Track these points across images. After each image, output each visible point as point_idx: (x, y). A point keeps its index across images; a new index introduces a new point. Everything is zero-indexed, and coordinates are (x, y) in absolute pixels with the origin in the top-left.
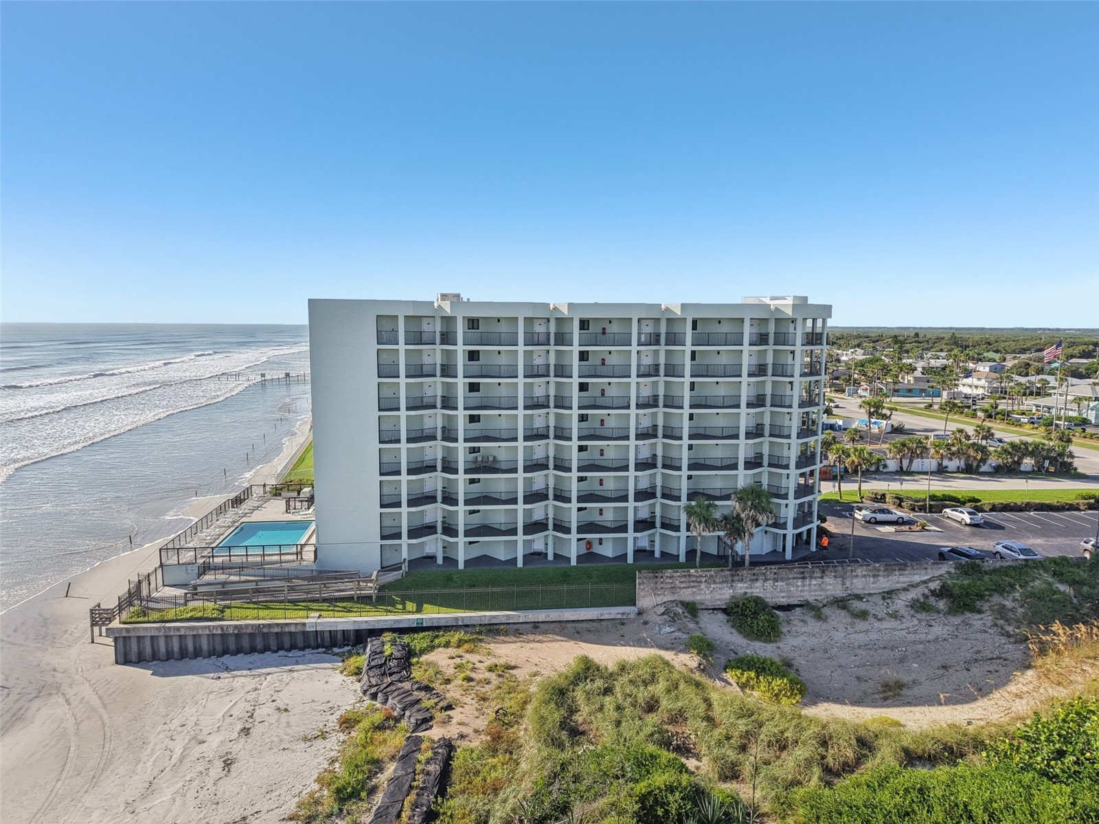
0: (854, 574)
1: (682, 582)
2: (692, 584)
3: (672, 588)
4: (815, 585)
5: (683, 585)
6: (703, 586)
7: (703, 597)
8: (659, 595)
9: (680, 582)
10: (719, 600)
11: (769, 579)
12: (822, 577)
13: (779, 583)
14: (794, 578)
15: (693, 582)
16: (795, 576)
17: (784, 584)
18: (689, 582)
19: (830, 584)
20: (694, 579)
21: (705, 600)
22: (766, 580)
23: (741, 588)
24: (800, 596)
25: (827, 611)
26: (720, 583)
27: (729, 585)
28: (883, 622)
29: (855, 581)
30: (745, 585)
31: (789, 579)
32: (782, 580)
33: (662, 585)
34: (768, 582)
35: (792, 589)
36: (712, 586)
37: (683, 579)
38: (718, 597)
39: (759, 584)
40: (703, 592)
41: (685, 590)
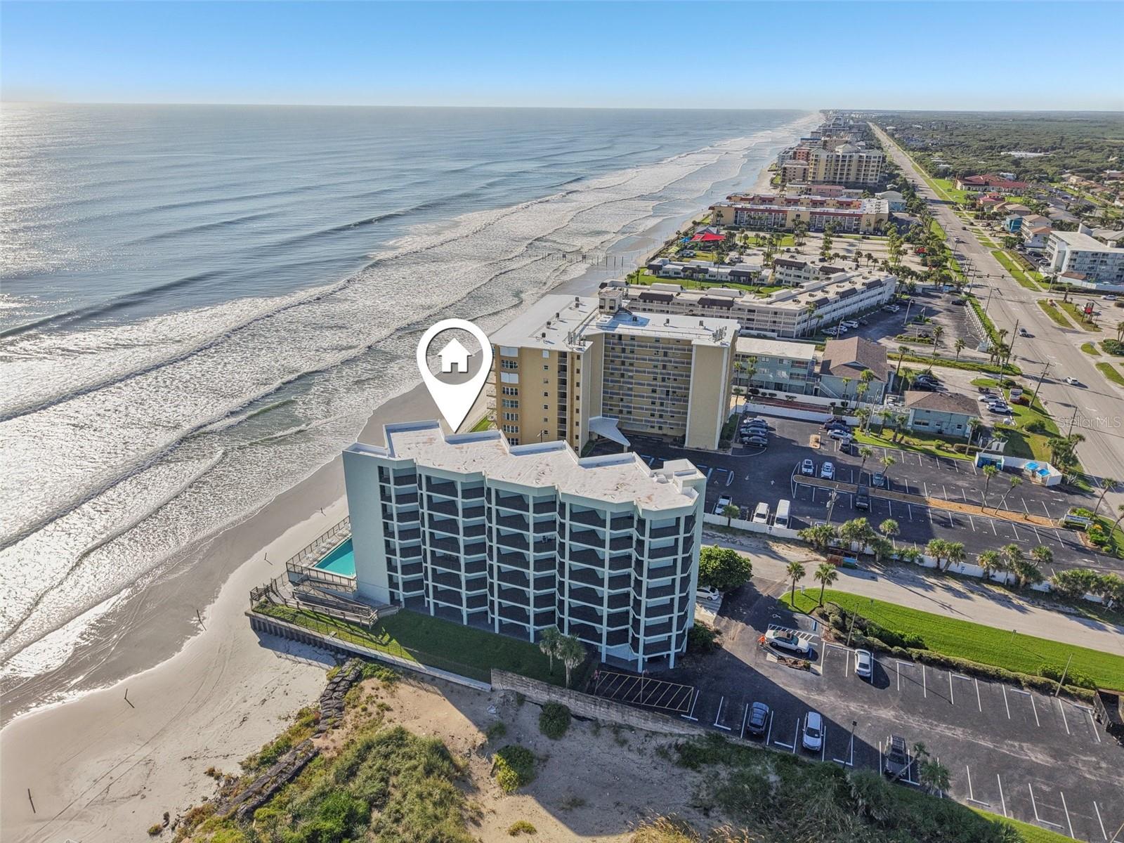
2: (524, 685)
3: (511, 683)
6: (531, 688)
8: (504, 685)
9: (517, 682)
10: (539, 699)
13: (579, 702)
14: (589, 703)
17: (582, 704)
18: (522, 683)
21: (531, 696)
23: (554, 697)
24: (594, 715)
25: (603, 731)
26: (542, 690)
27: (547, 693)
28: (630, 754)
30: (557, 696)
31: (585, 702)
33: (506, 680)
34: (572, 699)
35: (586, 708)
36: (536, 690)
39: (566, 698)
40: (530, 692)
41: (519, 687)
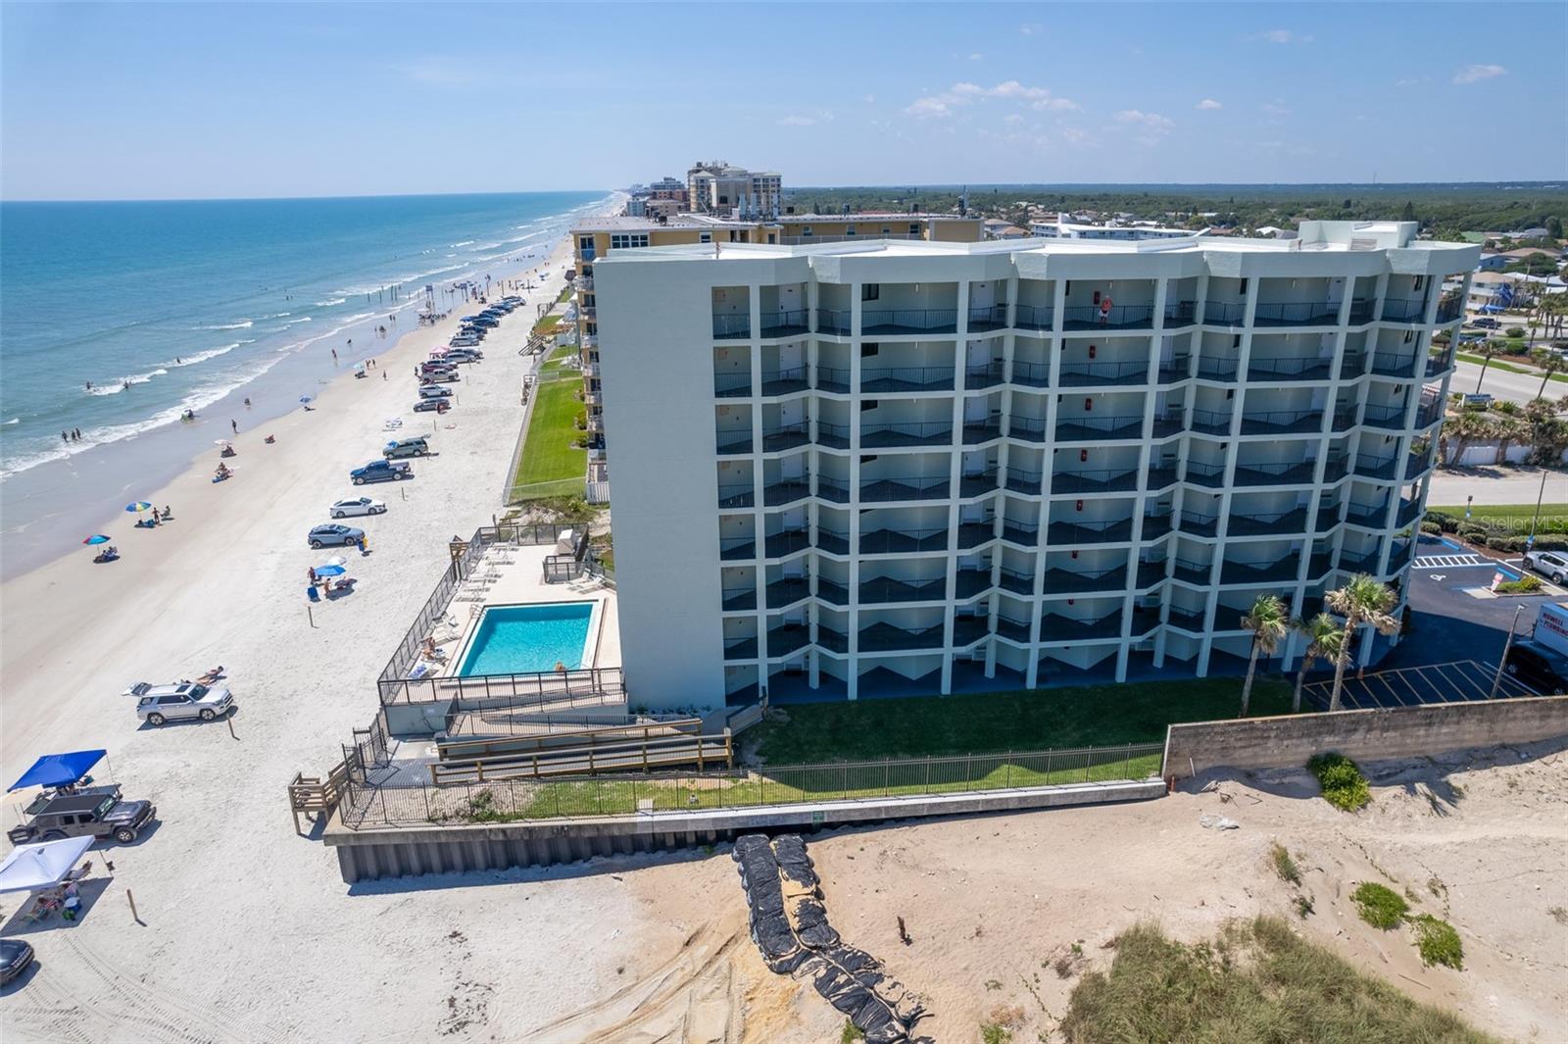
0: (1511, 715)
1: (1241, 739)
2: (1256, 742)
3: (1223, 748)
4: (1445, 734)
5: (1240, 744)
6: (1271, 744)
7: (1268, 760)
8: (1200, 760)
9: (1236, 740)
10: (1291, 762)
11: (1376, 729)
12: (1458, 723)
13: (1391, 734)
14: (1415, 725)
15: (1256, 738)
16: (1417, 721)
17: (1398, 734)
18: (1250, 739)
19: (1470, 732)
20: (1259, 734)
21: (1271, 763)
22: (1369, 730)
24: (1420, 752)
26: (1299, 738)
27: (1311, 740)
29: (1510, 725)
30: (1337, 739)
31: (1406, 726)
32: (1395, 728)
33: (1207, 746)
34: (1373, 733)
35: (1408, 741)
36: (1285, 743)
37: (1241, 735)
38: (1291, 758)
39: (1358, 736)
40: (1270, 752)
41: (1242, 751)
